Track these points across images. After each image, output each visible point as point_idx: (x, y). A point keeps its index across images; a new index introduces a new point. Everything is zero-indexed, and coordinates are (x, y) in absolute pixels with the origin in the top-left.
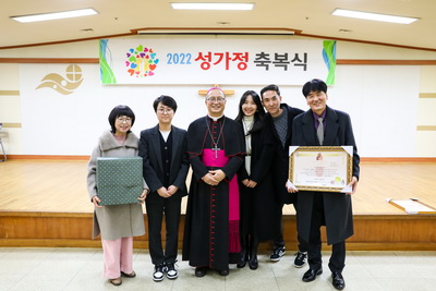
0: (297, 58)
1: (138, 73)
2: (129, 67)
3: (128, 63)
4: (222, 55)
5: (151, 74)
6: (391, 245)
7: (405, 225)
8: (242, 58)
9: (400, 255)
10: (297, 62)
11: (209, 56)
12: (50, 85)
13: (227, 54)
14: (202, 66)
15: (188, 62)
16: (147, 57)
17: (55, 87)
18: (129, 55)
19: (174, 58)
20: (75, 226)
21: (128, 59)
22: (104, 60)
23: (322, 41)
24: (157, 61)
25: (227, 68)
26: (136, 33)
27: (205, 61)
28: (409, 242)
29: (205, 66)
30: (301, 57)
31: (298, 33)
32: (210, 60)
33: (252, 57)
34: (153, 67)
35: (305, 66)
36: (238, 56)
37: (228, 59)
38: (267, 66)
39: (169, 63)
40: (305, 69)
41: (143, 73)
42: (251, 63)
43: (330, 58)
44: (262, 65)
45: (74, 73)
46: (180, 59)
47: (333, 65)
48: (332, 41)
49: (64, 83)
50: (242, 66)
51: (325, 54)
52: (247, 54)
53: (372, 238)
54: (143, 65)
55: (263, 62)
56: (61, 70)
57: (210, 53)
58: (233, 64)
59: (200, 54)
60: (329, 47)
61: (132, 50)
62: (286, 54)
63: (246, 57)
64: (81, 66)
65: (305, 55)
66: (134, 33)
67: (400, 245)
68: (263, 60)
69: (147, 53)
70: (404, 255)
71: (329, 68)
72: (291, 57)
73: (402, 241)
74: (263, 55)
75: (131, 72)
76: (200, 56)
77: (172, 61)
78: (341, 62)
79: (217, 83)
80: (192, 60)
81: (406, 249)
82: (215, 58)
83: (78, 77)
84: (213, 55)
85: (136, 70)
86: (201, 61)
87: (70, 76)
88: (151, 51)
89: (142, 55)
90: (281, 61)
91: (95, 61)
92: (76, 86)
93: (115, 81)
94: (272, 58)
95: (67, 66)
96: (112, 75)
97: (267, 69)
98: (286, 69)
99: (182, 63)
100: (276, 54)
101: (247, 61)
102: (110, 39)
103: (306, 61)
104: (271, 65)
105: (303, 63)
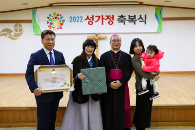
0: (141, 17)
2: (49, 24)
3: (48, 22)
4: (99, 17)
5: (61, 28)
8: (111, 19)
10: (141, 20)
12: (5, 35)
13: (102, 16)
14: (89, 23)
15: (81, 21)
16: (59, 19)
17: (8, 36)
18: (48, 18)
19: (73, 19)
21: (48, 20)
22: (35, 21)
23: (154, 8)
24: (64, 21)
25: (103, 24)
26: (52, 6)
27: (90, 20)
29: (91, 23)
30: (143, 17)
31: (141, 4)
32: (93, 20)
33: (116, 18)
34: (62, 24)
35: (145, 22)
36: (108, 17)
37: (103, 19)
38: (124, 23)
39: (71, 22)
40: (145, 24)
42: (115, 21)
43: (159, 17)
44: (122, 22)
45: (18, 28)
46: (77, 19)
47: (161, 20)
48: (160, 8)
49: (13, 34)
50: (111, 23)
51: (156, 15)
52: (113, 16)
54: (56, 23)
55: (122, 20)
56: (11, 26)
57: (93, 16)
58: (106, 22)
59: (88, 16)
60: (159, 11)
61: (50, 15)
62: (135, 16)
63: (113, 17)
64: (22, 24)
65: (146, 16)
66: (51, 5)
68: (122, 19)
71: (159, 23)
72: (138, 17)
74: (122, 16)
76: (88, 18)
78: (165, 19)
79: (97, 32)
80: (83, 20)
82: (96, 19)
83: (21, 30)
84: (94, 17)
85: (52, 26)
86: (88, 20)
87: (16, 30)
88: (60, 15)
89: (56, 18)
90: (132, 19)
91: (30, 21)
92: (19, 35)
94: (127, 18)
95: (14, 24)
96: (40, 28)
97: (124, 24)
98: (135, 24)
99: (78, 21)
100: (129, 16)
101: (113, 20)
102: (38, 9)
103: (146, 19)
104: (127, 22)
105: (144, 20)
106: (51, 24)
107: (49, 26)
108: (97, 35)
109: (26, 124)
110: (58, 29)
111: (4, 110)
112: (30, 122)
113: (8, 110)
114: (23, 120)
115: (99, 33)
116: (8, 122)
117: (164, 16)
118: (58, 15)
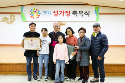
0: (86, 12)
1: (34, 17)
3: (30, 14)
4: (61, 11)
5: (38, 18)
6: (115, 74)
7: (120, 67)
8: (68, 13)
9: (118, 77)
10: (86, 14)
11: (57, 12)
13: (63, 11)
15: (50, 14)
16: (37, 12)
17: (6, 22)
18: (31, 11)
19: (46, 13)
20: (11, 67)
21: (30, 13)
22: (23, 13)
23: (95, 7)
24: (40, 13)
25: (63, 16)
26: (33, 4)
27: (56, 13)
28: (121, 73)
29: (56, 15)
30: (88, 12)
31: (87, 4)
32: (57, 13)
34: (39, 15)
35: (89, 15)
37: (63, 13)
39: (44, 14)
40: (89, 16)
41: (35, 17)
42: (71, 14)
43: (97, 12)
44: (75, 15)
45: (12, 17)
46: (48, 13)
47: (98, 14)
48: (98, 7)
49: (9, 21)
50: (68, 15)
51: (95, 11)
52: (70, 11)
53: (109, 71)
54: (35, 15)
55: (75, 14)
56: (8, 16)
57: (57, 11)
58: (65, 15)
59: (54, 11)
60: (97, 9)
61: (32, 10)
62: (83, 11)
64: (15, 15)
65: (89, 11)
66: (32, 4)
67: (118, 74)
68: (75, 13)
69: (37, 11)
70: (119, 77)
71: (97, 16)
72: (84, 12)
73: (119, 73)
74: (75, 11)
75: (32, 17)
76: (54, 12)
77: (45, 13)
78: (101, 14)
79: (60, 21)
80: (52, 13)
81: (120, 75)
82: (59, 13)
83: (14, 18)
84: (58, 11)
86: (54, 14)
88: (38, 10)
89: (35, 11)
90: (81, 13)
91: (20, 13)
93: (26, 20)
94: (78, 12)
95: (10, 15)
96: (25, 18)
97: (76, 16)
98: (82, 16)
99: (48, 14)
100: (79, 11)
101: (70, 13)
102: (24, 6)
103: (89, 13)
104: (78, 15)
105: (88, 14)
106: (32, 15)
107: (31, 17)
108: (60, 22)
109: (16, 72)
110: (36, 18)
111: (3, 65)
112: (18, 72)
113: (5, 65)
114: (14, 70)
115: (61, 21)
116: (6, 71)
117: (100, 12)
118: (36, 10)
